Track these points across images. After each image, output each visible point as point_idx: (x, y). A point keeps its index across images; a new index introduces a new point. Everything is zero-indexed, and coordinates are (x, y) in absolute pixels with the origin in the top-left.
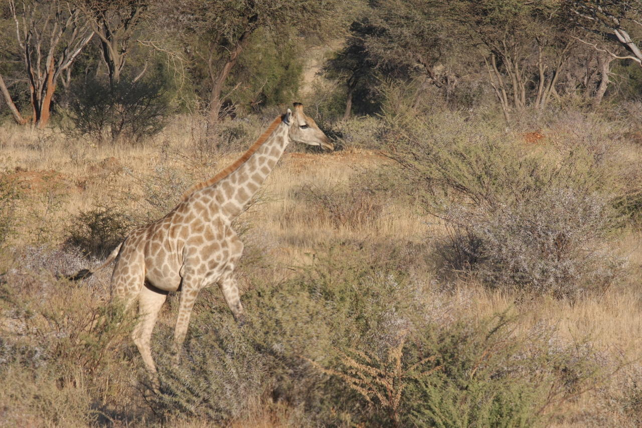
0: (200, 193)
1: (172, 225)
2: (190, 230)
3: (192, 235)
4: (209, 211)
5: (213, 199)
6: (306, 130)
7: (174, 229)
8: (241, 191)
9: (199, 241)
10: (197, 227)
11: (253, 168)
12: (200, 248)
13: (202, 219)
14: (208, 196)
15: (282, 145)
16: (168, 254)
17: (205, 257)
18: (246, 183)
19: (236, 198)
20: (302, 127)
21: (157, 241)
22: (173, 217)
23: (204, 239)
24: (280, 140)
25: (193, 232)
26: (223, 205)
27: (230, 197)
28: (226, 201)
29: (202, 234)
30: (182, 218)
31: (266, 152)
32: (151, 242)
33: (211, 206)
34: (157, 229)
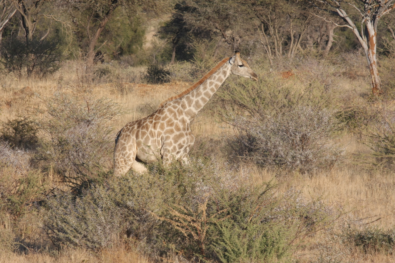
0: (172, 103)
1: (154, 121)
2: (165, 125)
3: (167, 128)
4: (177, 114)
5: (180, 107)
6: (242, 68)
7: (155, 124)
8: (197, 102)
9: (172, 132)
10: (170, 123)
11: (205, 88)
12: (172, 136)
13: (173, 118)
14: (176, 105)
15: (225, 76)
16: (151, 139)
17: (176, 142)
18: (200, 97)
19: (194, 106)
20: (241, 66)
21: (144, 130)
22: (154, 117)
23: (174, 130)
24: (225, 73)
25: (167, 126)
26: (186, 110)
27: (190, 106)
28: (188, 108)
29: (173, 128)
30: (160, 117)
31: (214, 79)
32: (141, 130)
33: (178, 111)
34: (144, 123)
